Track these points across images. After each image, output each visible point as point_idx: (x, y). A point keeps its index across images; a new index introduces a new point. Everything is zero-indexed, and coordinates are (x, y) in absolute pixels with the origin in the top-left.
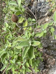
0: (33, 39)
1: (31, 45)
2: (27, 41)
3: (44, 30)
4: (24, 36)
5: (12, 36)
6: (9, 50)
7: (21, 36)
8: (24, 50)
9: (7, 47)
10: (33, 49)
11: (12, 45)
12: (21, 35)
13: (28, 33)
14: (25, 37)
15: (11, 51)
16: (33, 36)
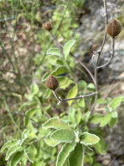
0: (86, 128)
1: (77, 140)
2: (70, 129)
3: (113, 111)
4: (67, 119)
5: (43, 113)
6: (28, 146)
7: (60, 117)
8: (62, 150)
9: (26, 136)
10: (82, 151)
11: (37, 134)
12: (61, 115)
13: (76, 113)
14: (69, 120)
15: (32, 148)
16: (87, 120)
